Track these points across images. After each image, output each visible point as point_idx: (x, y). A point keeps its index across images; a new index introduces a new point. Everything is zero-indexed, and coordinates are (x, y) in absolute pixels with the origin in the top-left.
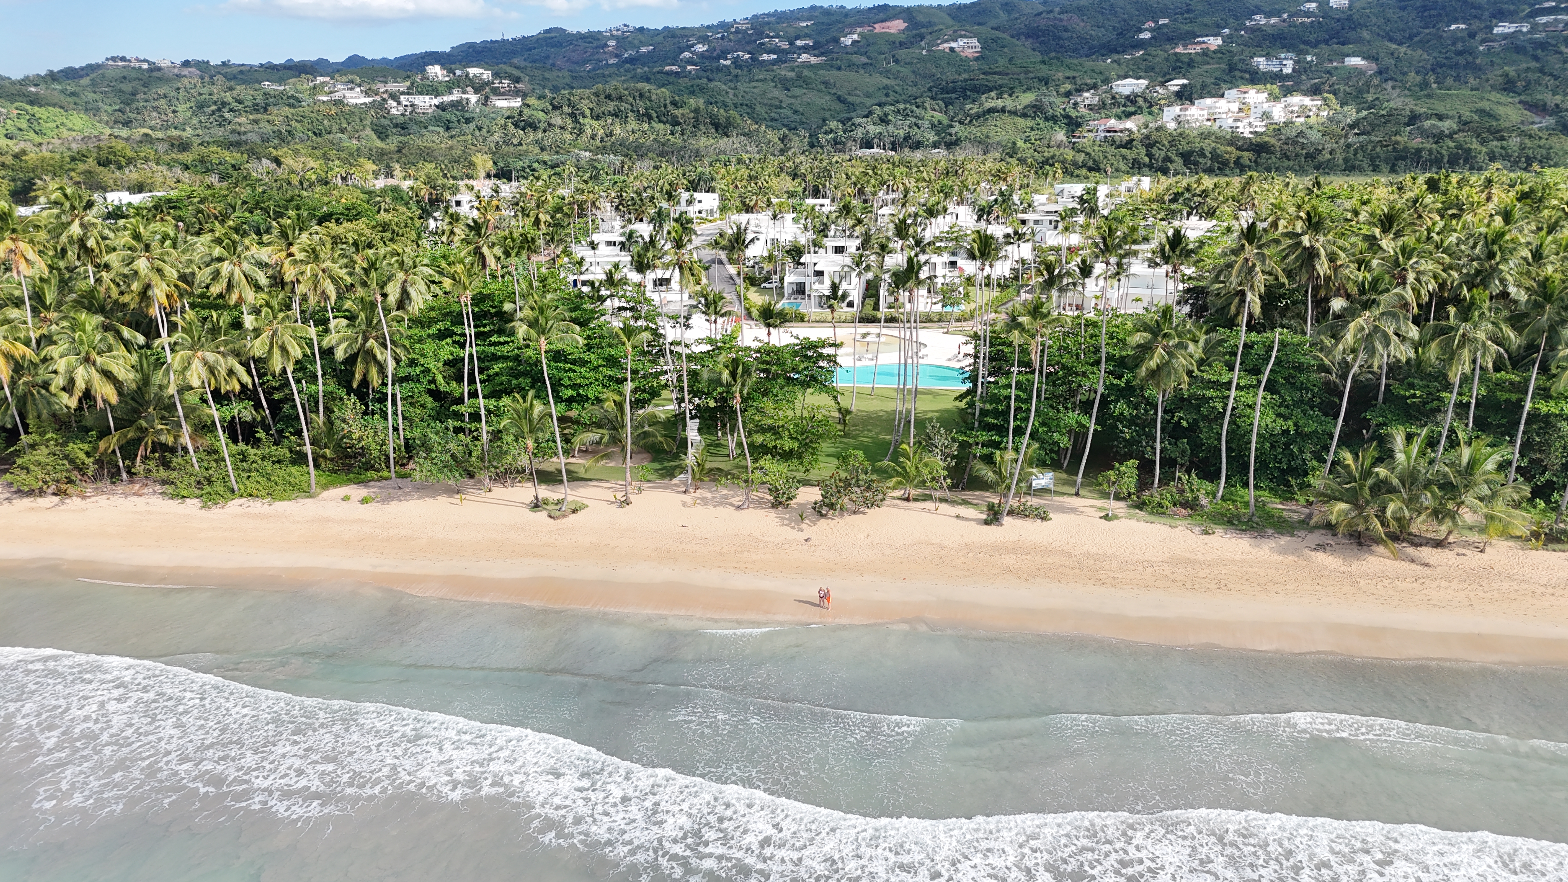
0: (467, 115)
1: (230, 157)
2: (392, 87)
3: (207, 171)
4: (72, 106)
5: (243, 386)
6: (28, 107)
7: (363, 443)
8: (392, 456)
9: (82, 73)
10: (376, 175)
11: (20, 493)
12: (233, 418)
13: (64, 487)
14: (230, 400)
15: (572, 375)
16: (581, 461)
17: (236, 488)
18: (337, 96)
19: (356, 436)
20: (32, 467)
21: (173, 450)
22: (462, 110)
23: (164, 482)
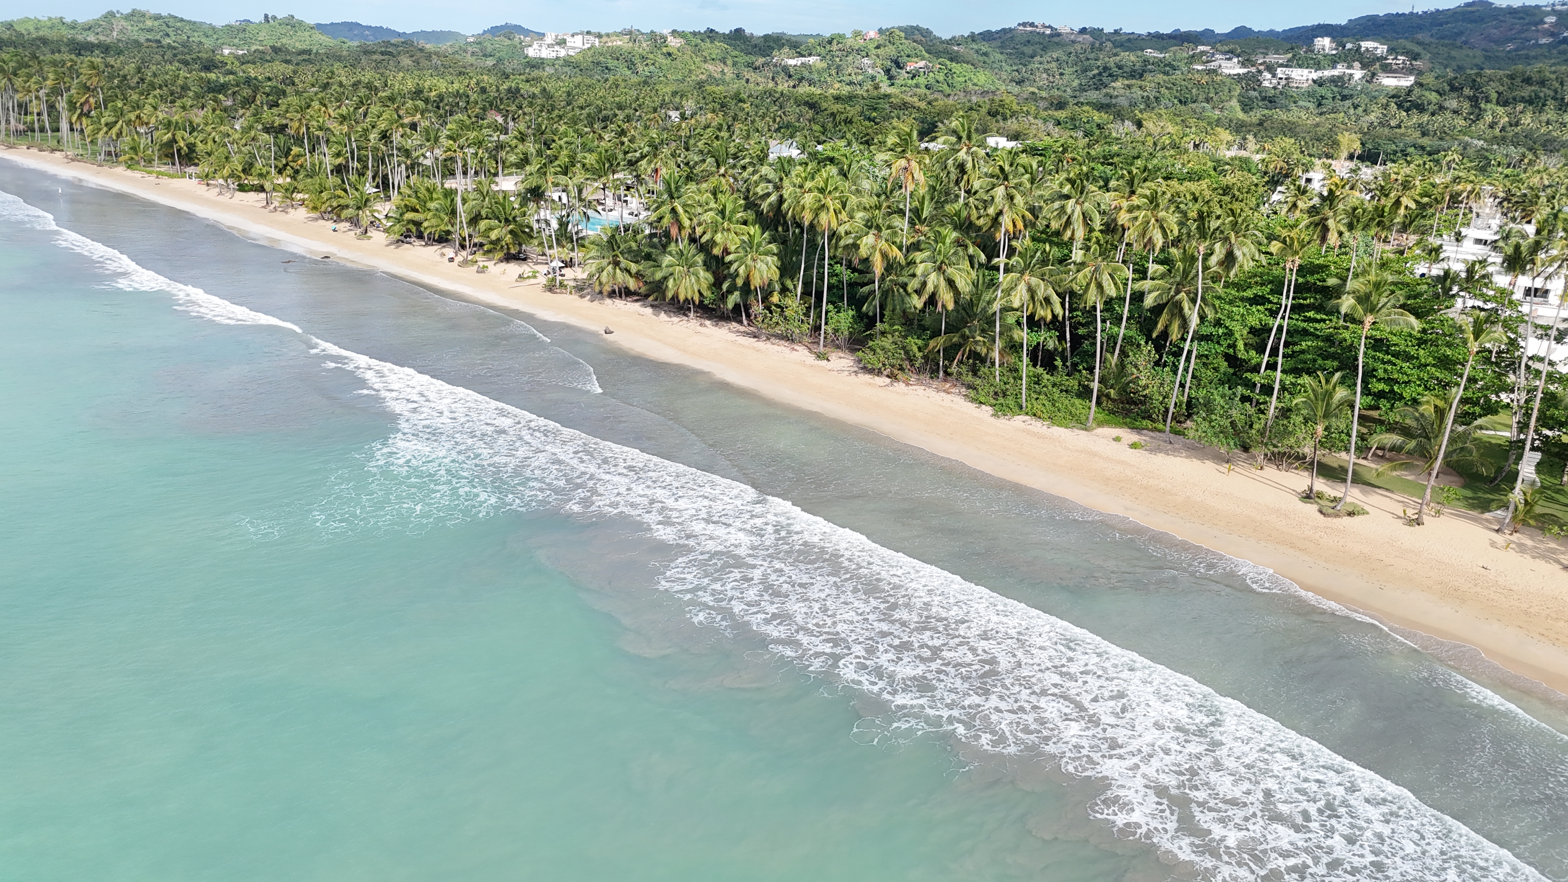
0: (1346, 92)
1: (1097, 117)
2: (1272, 58)
3: (1075, 128)
4: (981, 64)
5: (1055, 317)
6: (948, 63)
7: (1147, 392)
8: (1172, 410)
9: (996, 36)
10: (1229, 145)
11: (866, 370)
12: (1038, 344)
13: (896, 372)
14: (1040, 327)
15: (1389, 368)
16: (1373, 465)
17: (1024, 405)
18: (1212, 65)
19: (1143, 382)
20: (878, 350)
21: (983, 361)
22: (1342, 87)
23: (970, 387)
